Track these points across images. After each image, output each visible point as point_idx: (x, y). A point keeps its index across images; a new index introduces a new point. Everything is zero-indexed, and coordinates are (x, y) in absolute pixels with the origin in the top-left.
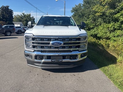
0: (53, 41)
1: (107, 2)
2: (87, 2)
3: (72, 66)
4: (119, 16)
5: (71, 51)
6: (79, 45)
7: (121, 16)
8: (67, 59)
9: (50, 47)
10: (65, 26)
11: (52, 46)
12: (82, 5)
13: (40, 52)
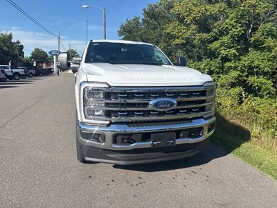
0: (155, 98)
1: (195, 17)
2: (153, 15)
3: (192, 152)
4: (218, 46)
5: (190, 120)
6: (203, 105)
7: (221, 46)
8: (183, 137)
9: (147, 113)
10: (144, 64)
11: (153, 111)
12: (141, 21)
13: (126, 126)
